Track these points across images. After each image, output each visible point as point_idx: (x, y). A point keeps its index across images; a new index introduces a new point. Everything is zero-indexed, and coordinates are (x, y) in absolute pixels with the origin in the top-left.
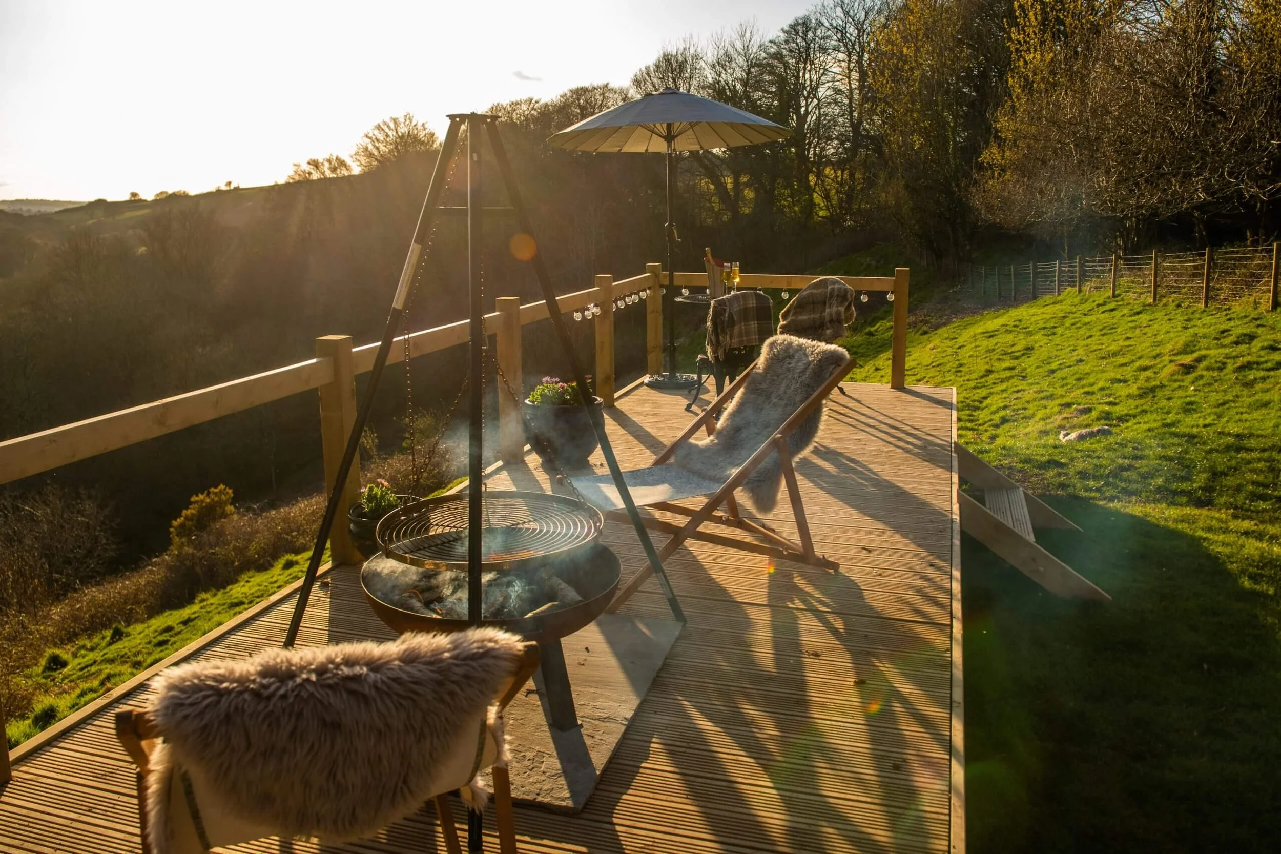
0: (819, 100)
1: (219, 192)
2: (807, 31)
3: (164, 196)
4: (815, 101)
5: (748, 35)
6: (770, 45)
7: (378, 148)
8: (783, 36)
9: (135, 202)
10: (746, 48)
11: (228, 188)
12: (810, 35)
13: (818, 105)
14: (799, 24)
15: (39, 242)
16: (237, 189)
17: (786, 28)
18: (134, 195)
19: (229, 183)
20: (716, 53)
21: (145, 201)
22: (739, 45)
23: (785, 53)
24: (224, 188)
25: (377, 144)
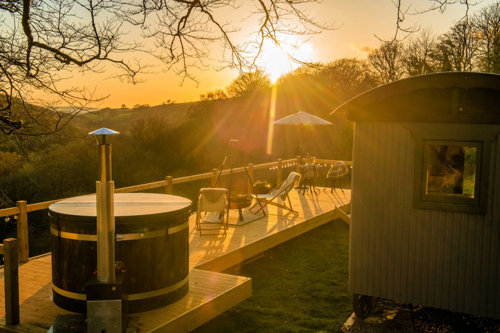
0: (471, 65)
1: (164, 105)
2: (465, 29)
3: (138, 107)
4: (469, 66)
5: (427, 35)
6: (444, 36)
7: (241, 89)
8: (452, 32)
9: (124, 109)
10: (426, 42)
11: (168, 104)
12: (467, 30)
13: (470, 67)
14: (460, 25)
15: (79, 128)
16: (172, 104)
17: (453, 28)
18: (124, 106)
19: (169, 101)
20: (409, 44)
21: (129, 109)
22: (421, 40)
23: (452, 40)
24: (166, 103)
25: (241, 87)
